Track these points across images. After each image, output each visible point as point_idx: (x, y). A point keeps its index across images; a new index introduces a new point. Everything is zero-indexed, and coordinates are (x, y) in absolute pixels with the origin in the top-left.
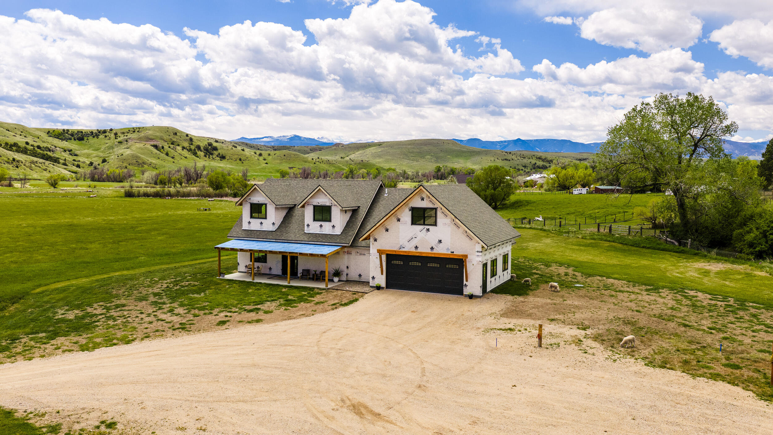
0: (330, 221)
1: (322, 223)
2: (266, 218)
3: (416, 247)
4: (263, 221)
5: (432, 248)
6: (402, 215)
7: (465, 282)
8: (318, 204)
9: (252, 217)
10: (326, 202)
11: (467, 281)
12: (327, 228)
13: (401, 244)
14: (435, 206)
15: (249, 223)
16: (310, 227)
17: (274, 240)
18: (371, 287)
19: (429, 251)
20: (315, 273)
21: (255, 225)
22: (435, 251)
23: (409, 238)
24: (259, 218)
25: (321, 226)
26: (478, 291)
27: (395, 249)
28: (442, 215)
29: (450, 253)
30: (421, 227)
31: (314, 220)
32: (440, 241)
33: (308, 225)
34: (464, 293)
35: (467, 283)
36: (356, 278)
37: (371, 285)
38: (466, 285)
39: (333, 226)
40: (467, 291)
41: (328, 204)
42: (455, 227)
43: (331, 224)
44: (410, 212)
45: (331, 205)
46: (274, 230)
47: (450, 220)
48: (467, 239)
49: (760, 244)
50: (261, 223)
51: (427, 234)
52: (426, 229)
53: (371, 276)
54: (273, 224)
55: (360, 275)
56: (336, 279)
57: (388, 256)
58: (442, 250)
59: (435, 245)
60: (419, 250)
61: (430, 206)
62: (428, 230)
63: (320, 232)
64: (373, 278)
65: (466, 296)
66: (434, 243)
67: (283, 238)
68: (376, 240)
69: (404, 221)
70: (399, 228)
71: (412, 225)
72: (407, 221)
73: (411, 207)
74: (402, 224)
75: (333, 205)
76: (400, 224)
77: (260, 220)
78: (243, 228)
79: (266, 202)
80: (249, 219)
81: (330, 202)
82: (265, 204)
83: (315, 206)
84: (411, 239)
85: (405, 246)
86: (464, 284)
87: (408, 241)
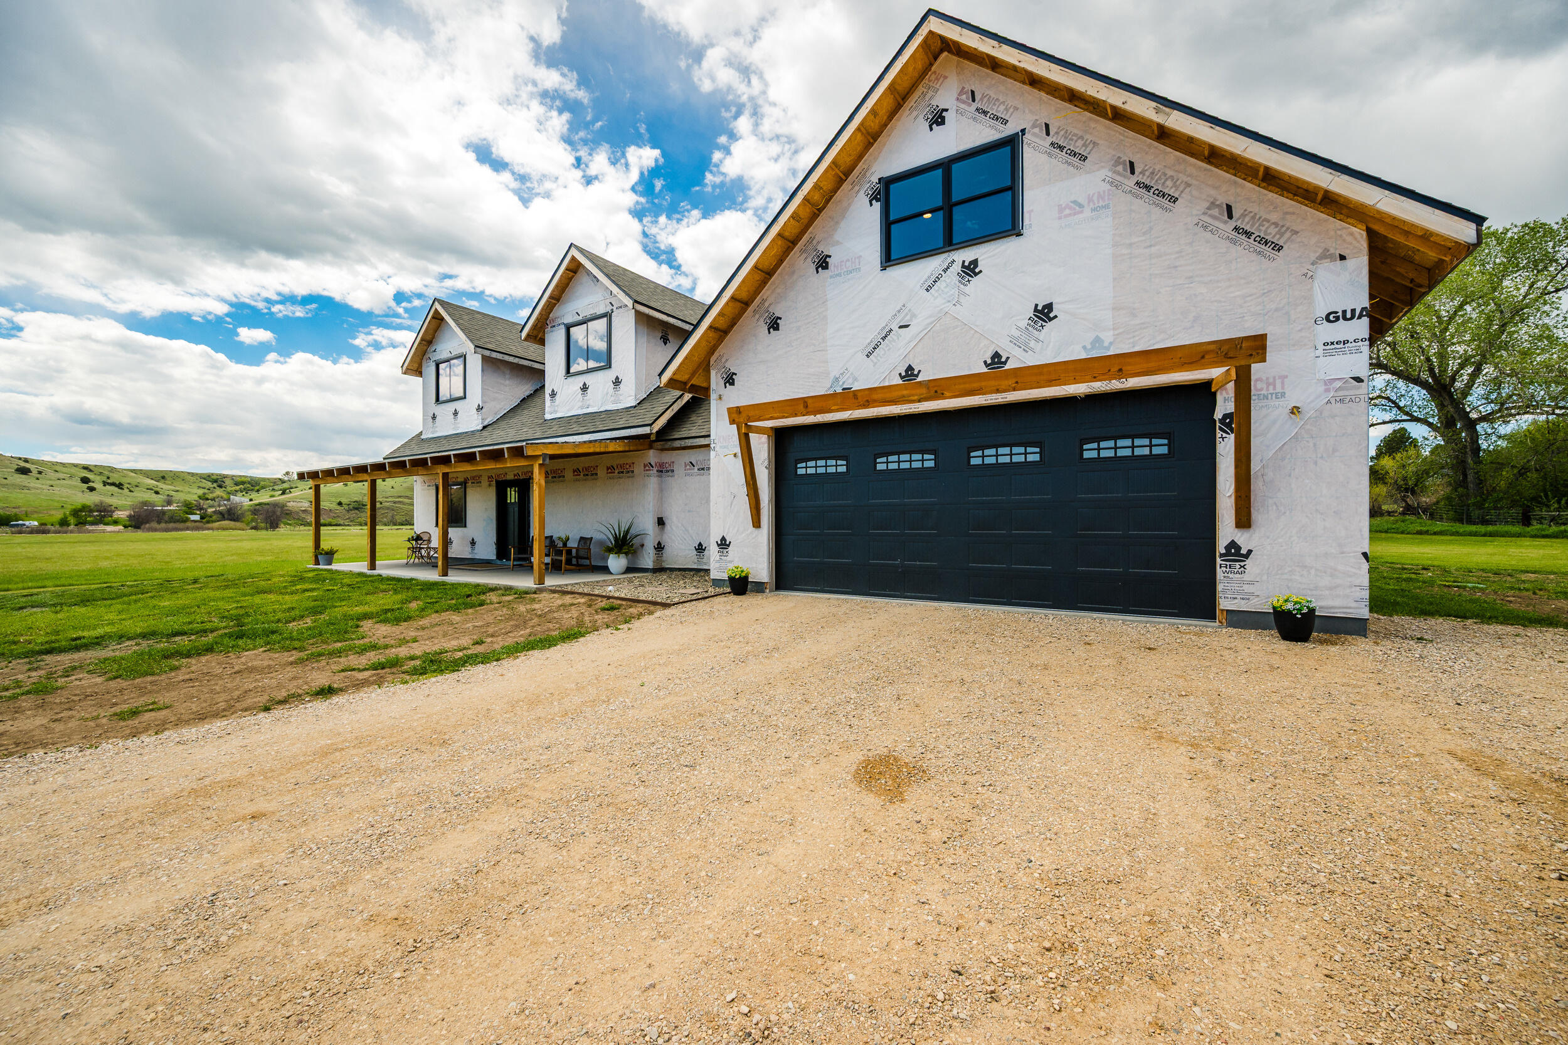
0: (609, 366)
1: (589, 379)
2: (465, 396)
4: (458, 405)
6: (838, 236)
7: (1226, 531)
8: (577, 318)
9: (438, 401)
10: (598, 304)
11: (1244, 521)
12: (597, 393)
13: (835, 373)
14: (1010, 130)
15: (434, 418)
16: (557, 397)
18: (717, 583)
19: (981, 375)
21: (445, 421)
22: (1013, 371)
23: (872, 335)
24: (451, 400)
25: (585, 388)
26: (1340, 589)
28: (1058, 163)
30: (935, 264)
31: (568, 372)
33: (553, 394)
34: (1225, 603)
35: (1243, 539)
37: (714, 575)
38: (1235, 553)
40: (1234, 588)
41: (602, 308)
42: (1143, 207)
43: (612, 376)
44: (877, 205)
45: (609, 309)
47: (1105, 173)
50: (456, 414)
51: (967, 289)
52: (957, 267)
53: (715, 538)
54: (477, 407)
56: (615, 565)
57: (782, 438)
59: (1015, 341)
61: (982, 136)
62: (971, 269)
63: (582, 407)
64: (723, 544)
65: (1242, 620)
66: (1007, 329)
69: (848, 260)
70: (826, 301)
71: (884, 268)
72: (860, 257)
73: (880, 179)
74: (839, 275)
75: (614, 308)
76: (831, 277)
77: (454, 406)
78: (423, 436)
79: (464, 351)
80: (433, 407)
81: (609, 299)
82: (463, 359)
83: (569, 327)
84: (884, 338)
85: (856, 379)
86: (1221, 548)
87: (870, 349)
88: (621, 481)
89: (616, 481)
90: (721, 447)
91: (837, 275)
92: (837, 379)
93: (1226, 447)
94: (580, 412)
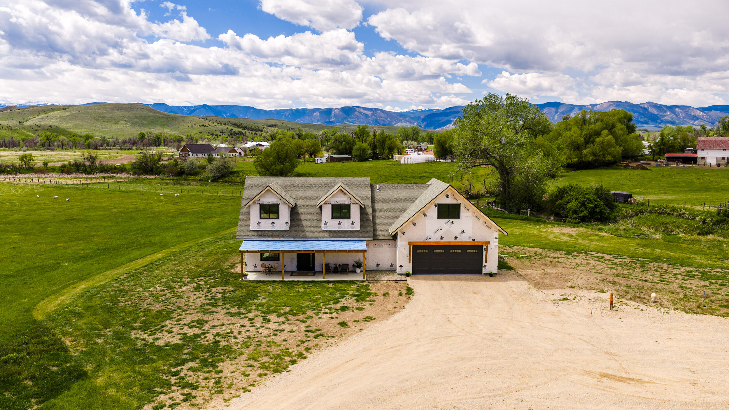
0: (349, 217)
1: (341, 220)
2: (278, 218)
3: (442, 238)
4: (274, 220)
5: (456, 238)
6: (428, 211)
7: (484, 263)
8: (336, 203)
9: (261, 218)
10: (345, 201)
11: (486, 262)
12: (346, 225)
13: (427, 235)
14: (459, 202)
15: (259, 223)
16: (328, 224)
17: (292, 239)
18: (399, 274)
19: (453, 240)
21: (266, 225)
22: (458, 240)
23: (435, 230)
24: (269, 218)
25: (340, 223)
26: (495, 270)
27: (422, 240)
28: (465, 210)
29: (471, 240)
30: (446, 220)
31: (333, 217)
32: (463, 231)
33: (326, 223)
34: (483, 273)
35: (486, 264)
36: (375, 268)
37: (399, 272)
38: (485, 266)
39: (353, 223)
40: (485, 271)
41: (347, 202)
42: (476, 219)
43: (350, 221)
44: (436, 208)
45: (350, 203)
46: (286, 229)
47: (472, 213)
48: (487, 228)
49: (582, 211)
50: (273, 223)
51: (452, 225)
52: (450, 221)
53: (398, 265)
54: (287, 223)
55: (378, 265)
56: (358, 270)
58: (465, 239)
59: (459, 235)
60: (444, 240)
61: (454, 202)
62: (452, 222)
63: (339, 228)
65: (486, 274)
66: (457, 233)
67: (301, 236)
68: (403, 233)
69: (430, 216)
70: (426, 222)
71: (437, 219)
72: (433, 216)
73: (437, 204)
74: (429, 218)
75: (352, 203)
76: (427, 218)
77: (272, 220)
78: (251, 229)
79: (278, 203)
80: (258, 220)
81: (349, 200)
82: (277, 206)
83: (333, 206)
84: (437, 231)
85: (432, 237)
86: (483, 265)
92: (427, 238)
93: (484, 253)
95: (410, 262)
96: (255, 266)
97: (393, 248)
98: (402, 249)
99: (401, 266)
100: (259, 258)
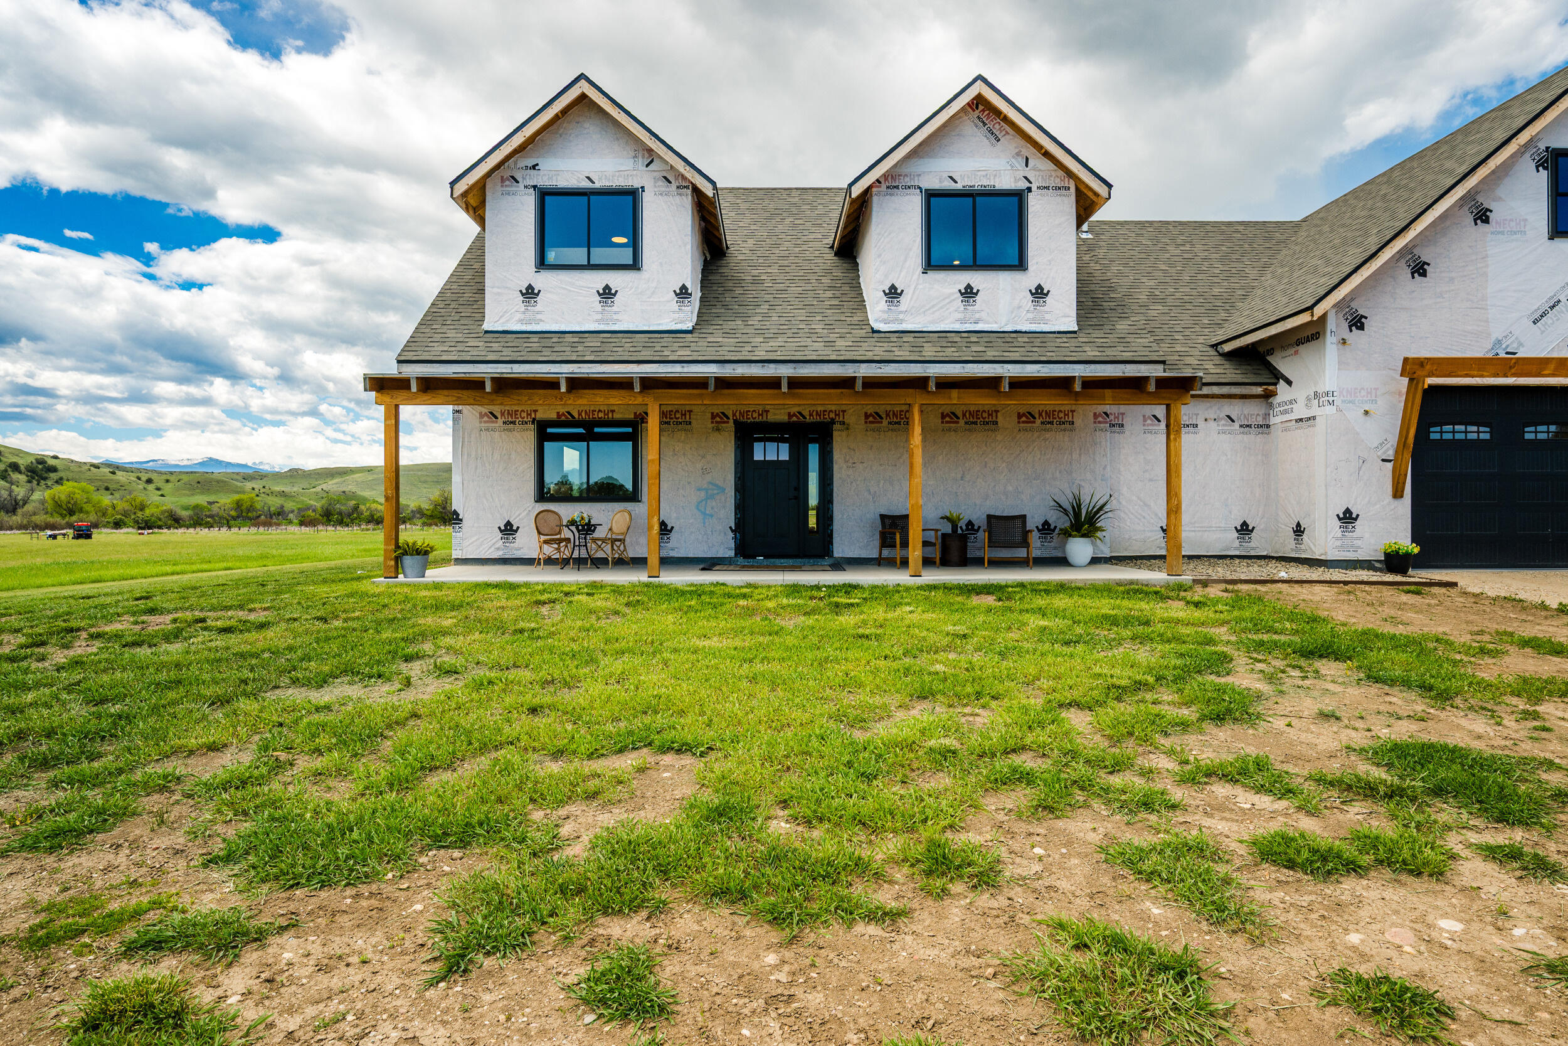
0: (1021, 265)
1: (976, 279)
2: (635, 265)
4: (614, 279)
6: (1500, 192)
8: (948, 185)
9: (542, 263)
10: (997, 174)
12: (1004, 303)
13: (1497, 334)
15: (530, 293)
20: (955, 527)
21: (568, 302)
23: (1539, 302)
24: (590, 267)
25: (969, 293)
31: (931, 264)
33: (893, 293)
37: (1335, 555)
39: (1039, 293)
41: (1007, 181)
43: (1027, 280)
44: (1544, 174)
45: (1022, 185)
46: (689, 326)
50: (607, 294)
53: (1330, 510)
56: (1080, 549)
63: (963, 322)
69: (1511, 220)
70: (1487, 256)
71: (1551, 238)
72: (1526, 220)
73: (1547, 148)
74: (1502, 233)
75: (1034, 188)
76: (1492, 233)
77: (600, 279)
78: (486, 326)
79: (636, 183)
80: (526, 272)
81: (1022, 171)
82: (633, 195)
83: (931, 196)
84: (1552, 307)
85: (1521, 345)
87: (1537, 316)
88: (1048, 435)
89: (1036, 434)
90: (1343, 402)
91: (1499, 233)
92: (1499, 342)
94: (958, 327)
95: (1398, 494)
96: (509, 530)
97: (1252, 439)
98: (1354, 414)
99: (1348, 518)
100: (529, 487)
